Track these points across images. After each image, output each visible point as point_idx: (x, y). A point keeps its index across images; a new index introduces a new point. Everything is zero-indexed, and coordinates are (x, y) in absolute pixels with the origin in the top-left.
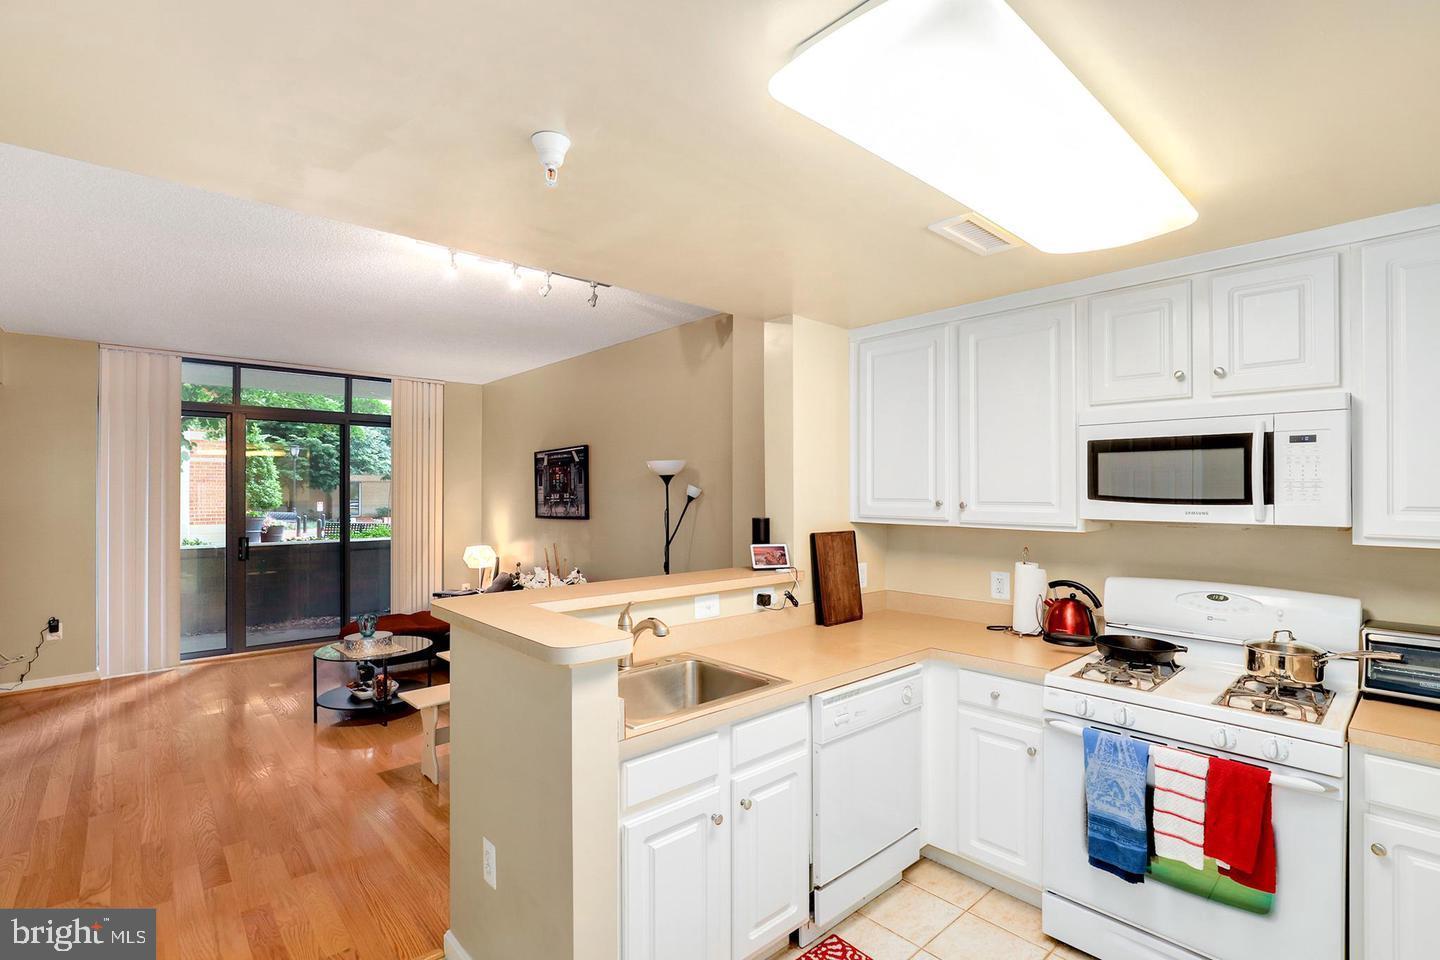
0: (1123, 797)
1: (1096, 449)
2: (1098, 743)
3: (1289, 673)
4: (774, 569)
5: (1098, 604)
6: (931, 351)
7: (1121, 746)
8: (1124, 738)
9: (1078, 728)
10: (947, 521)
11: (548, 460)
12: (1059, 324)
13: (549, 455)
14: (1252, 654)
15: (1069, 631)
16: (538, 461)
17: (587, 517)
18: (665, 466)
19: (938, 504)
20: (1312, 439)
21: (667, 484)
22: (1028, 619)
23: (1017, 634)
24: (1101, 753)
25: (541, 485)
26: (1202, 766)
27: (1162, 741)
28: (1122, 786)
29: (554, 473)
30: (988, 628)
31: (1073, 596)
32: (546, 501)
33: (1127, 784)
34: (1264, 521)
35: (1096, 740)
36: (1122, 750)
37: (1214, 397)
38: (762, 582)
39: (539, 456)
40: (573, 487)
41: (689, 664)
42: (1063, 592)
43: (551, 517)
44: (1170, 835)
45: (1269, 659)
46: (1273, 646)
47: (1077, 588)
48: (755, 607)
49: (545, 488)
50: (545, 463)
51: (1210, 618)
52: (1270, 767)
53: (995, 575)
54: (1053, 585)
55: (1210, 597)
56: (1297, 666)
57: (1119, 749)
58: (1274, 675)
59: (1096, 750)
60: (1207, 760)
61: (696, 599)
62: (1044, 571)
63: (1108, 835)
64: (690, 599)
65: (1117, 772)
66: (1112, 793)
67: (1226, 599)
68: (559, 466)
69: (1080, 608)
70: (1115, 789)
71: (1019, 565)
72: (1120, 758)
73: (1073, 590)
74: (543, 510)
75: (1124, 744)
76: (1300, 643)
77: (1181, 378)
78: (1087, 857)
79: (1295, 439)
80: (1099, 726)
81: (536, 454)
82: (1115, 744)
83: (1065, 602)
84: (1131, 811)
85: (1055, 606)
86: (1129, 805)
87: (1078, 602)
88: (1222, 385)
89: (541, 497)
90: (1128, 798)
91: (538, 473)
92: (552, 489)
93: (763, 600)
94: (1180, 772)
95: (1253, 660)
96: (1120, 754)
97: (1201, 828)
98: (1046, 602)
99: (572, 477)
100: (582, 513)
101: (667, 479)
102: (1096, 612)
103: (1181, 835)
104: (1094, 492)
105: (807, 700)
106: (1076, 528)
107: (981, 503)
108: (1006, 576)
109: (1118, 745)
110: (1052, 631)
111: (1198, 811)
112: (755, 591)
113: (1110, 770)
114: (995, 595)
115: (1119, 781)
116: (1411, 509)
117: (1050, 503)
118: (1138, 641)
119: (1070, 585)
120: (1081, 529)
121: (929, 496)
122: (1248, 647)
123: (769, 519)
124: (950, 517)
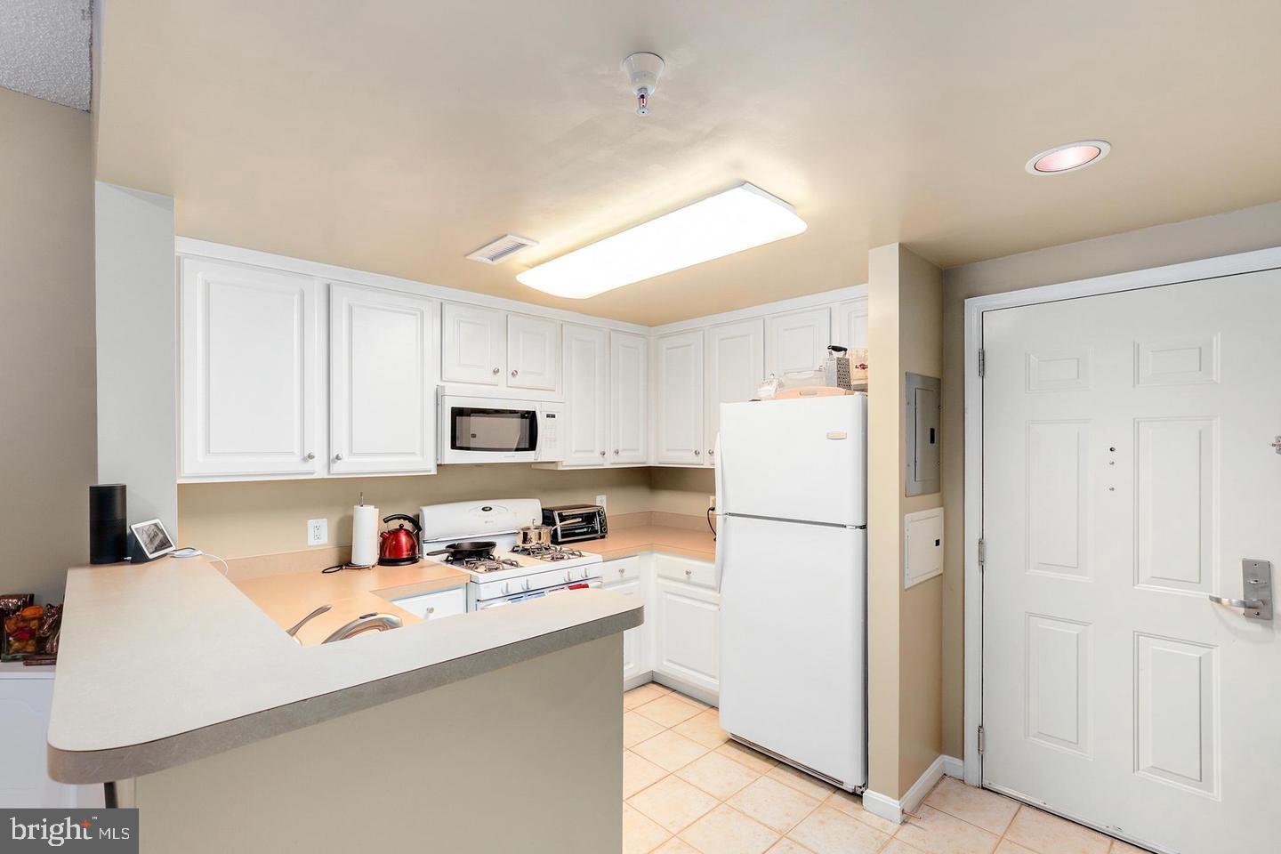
1: (457, 413)
5: (421, 529)
14: (525, 535)
15: (406, 554)
19: (310, 457)
20: (553, 416)
23: (360, 568)
27: (542, 590)
31: (401, 526)
34: (537, 459)
42: (394, 525)
47: (404, 518)
51: (486, 522)
53: (312, 523)
54: (386, 521)
55: (483, 509)
62: (378, 510)
67: (491, 509)
73: (402, 521)
77: (496, 373)
79: (549, 416)
80: (511, 598)
83: (395, 533)
85: (390, 537)
87: (405, 530)
88: (512, 381)
98: (381, 536)
102: (421, 536)
104: (455, 446)
106: (430, 471)
107: (354, 454)
108: (323, 522)
114: (312, 541)
116: (576, 451)
117: (414, 453)
118: (466, 545)
119: (399, 518)
120: (434, 472)
121: (297, 450)
122: (522, 532)
123: (125, 486)
124: (318, 470)
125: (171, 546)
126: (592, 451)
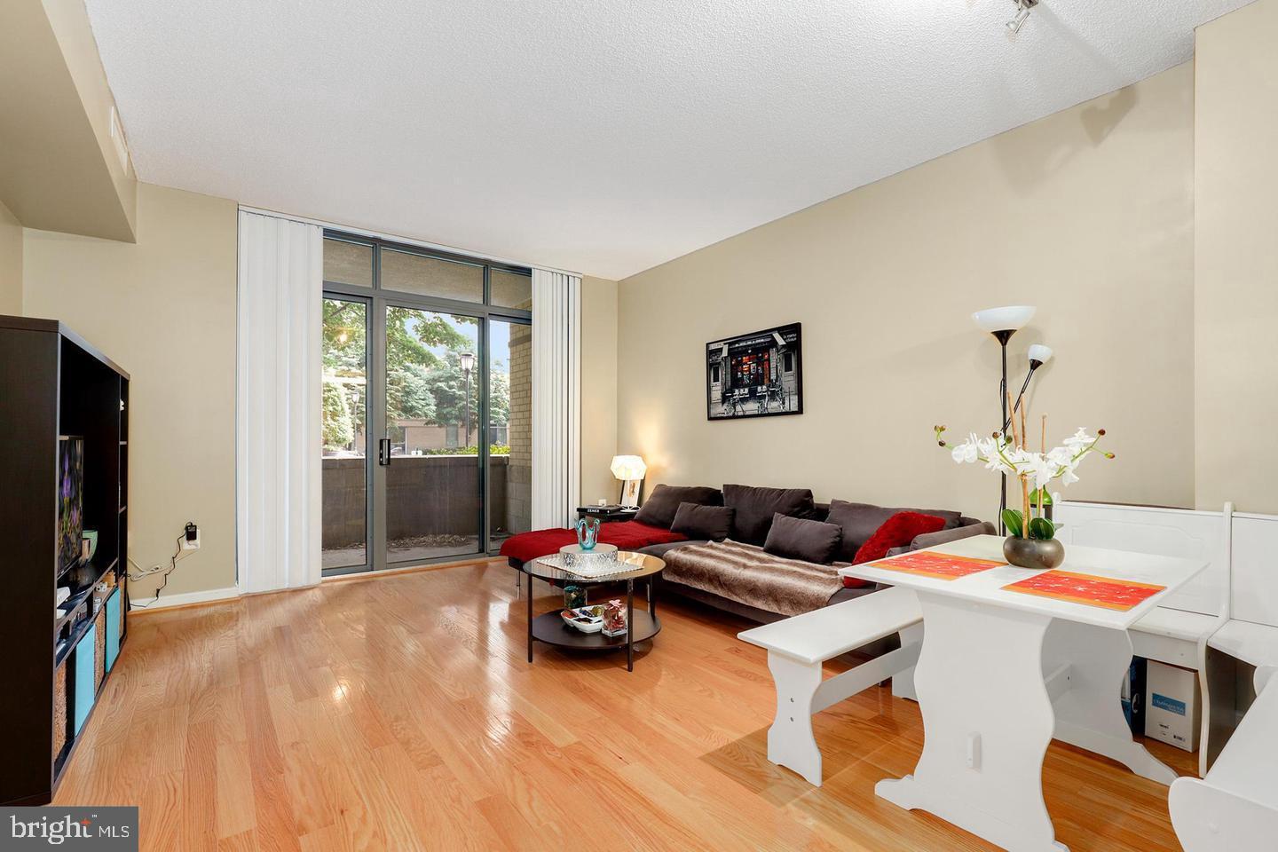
11: (729, 350)
13: (730, 344)
16: (711, 353)
17: (800, 411)
18: (1005, 317)
21: (1004, 344)
25: (716, 379)
29: (740, 363)
32: (724, 399)
39: (713, 347)
40: (773, 377)
43: (734, 417)
49: (724, 384)
50: (725, 353)
68: (749, 354)
74: (720, 410)
81: (708, 344)
89: (717, 394)
91: (713, 367)
92: (736, 383)
99: (773, 364)
100: (794, 408)
101: (1003, 336)
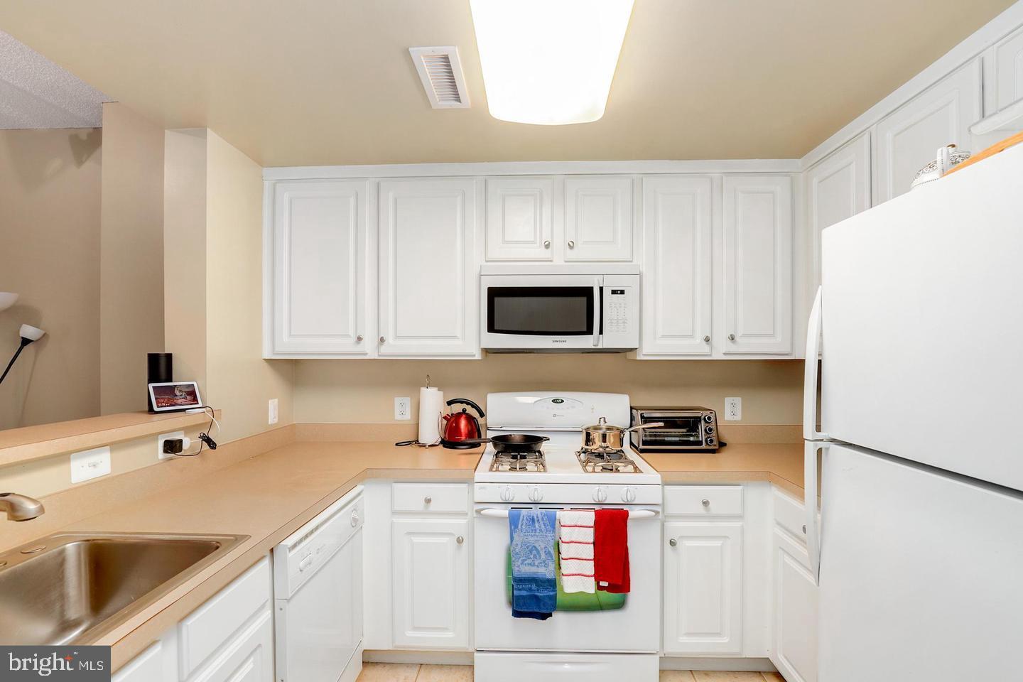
0: (540, 556)
1: (494, 293)
2: (521, 520)
3: (609, 445)
4: (184, 410)
5: (482, 415)
6: (352, 201)
7: (537, 517)
8: (536, 511)
9: (504, 512)
10: (367, 354)
12: (464, 195)
14: (588, 435)
15: (463, 438)
19: (359, 339)
20: (622, 292)
22: (431, 431)
23: (424, 446)
24: (524, 527)
26: (590, 518)
27: (560, 506)
28: (539, 548)
30: (397, 445)
31: (464, 410)
33: (543, 546)
34: (597, 345)
35: (519, 519)
36: (538, 520)
37: (566, 262)
38: (167, 425)
41: (71, 547)
42: (457, 408)
44: (573, 575)
45: (597, 436)
46: (596, 428)
47: (468, 404)
48: (161, 455)
51: (555, 416)
52: (625, 508)
53: (398, 400)
54: (450, 403)
55: (553, 401)
56: (612, 440)
57: (536, 521)
58: (601, 447)
59: (520, 525)
60: (594, 513)
61: (72, 456)
62: (441, 393)
63: (530, 590)
64: (63, 458)
65: (535, 538)
66: (532, 556)
67: (562, 401)
69: (470, 419)
70: (534, 552)
71: (423, 390)
72: (537, 526)
73: (464, 406)
75: (539, 515)
76: (609, 424)
77: (547, 246)
78: (510, 612)
79: (614, 292)
80: (516, 507)
82: (533, 517)
83: (458, 416)
84: (546, 565)
85: (452, 420)
86: (544, 561)
87: (468, 414)
88: (572, 254)
90: (543, 556)
93: (172, 447)
94: (579, 526)
95: (588, 440)
96: (537, 525)
97: (592, 563)
98: (445, 418)
102: (481, 421)
103: (580, 572)
104: (491, 328)
105: (268, 553)
106: (474, 355)
107: (397, 337)
108: (407, 401)
109: (535, 518)
110: (451, 440)
111: (589, 551)
112: (160, 436)
113: (530, 539)
114: (398, 416)
115: (537, 545)
116: (663, 337)
117: (455, 337)
118: (517, 438)
119: (462, 402)
120: (478, 356)
121: (352, 332)
122: (585, 431)
123: (171, 354)
124: (369, 350)
125: (198, 403)
126: (692, 337)
